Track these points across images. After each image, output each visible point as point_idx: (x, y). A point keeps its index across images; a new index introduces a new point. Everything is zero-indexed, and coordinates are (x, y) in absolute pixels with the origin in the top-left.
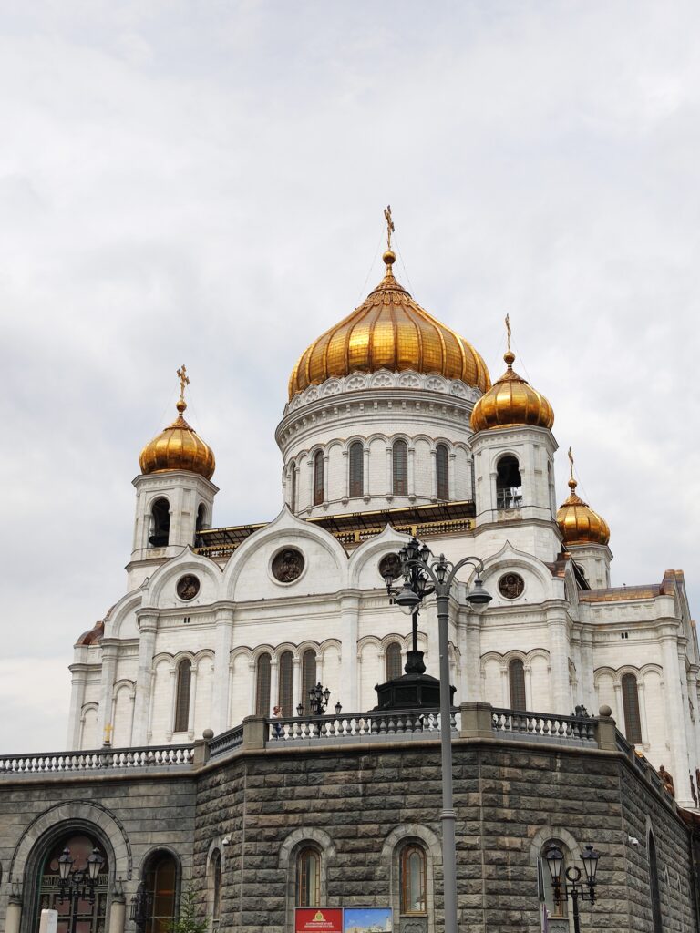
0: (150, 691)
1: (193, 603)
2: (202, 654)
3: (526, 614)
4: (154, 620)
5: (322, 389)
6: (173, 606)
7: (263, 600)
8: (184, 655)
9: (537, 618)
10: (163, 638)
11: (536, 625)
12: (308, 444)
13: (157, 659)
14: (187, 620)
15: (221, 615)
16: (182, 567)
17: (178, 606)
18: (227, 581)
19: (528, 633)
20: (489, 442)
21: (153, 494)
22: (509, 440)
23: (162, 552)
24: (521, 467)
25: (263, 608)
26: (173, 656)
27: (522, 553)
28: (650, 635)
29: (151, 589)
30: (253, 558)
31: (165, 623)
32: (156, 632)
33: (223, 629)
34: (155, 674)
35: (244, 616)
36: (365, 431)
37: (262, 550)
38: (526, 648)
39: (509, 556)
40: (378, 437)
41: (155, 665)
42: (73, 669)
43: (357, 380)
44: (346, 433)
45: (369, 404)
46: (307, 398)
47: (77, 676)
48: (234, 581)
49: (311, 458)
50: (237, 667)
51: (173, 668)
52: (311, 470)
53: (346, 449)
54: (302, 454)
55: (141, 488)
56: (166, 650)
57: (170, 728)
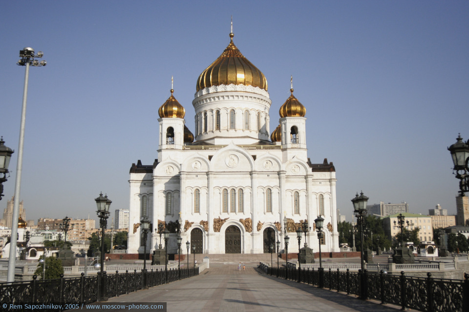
3: (300, 178)
15: (210, 176)
16: (194, 158)
19: (300, 184)
20: (289, 121)
24: (298, 130)
27: (300, 159)
28: (328, 183)
31: (189, 176)
34: (186, 193)
38: (300, 189)
41: (186, 190)
45: (237, 96)
49: (214, 113)
50: (216, 193)
51: (193, 192)
52: (214, 117)
53: (229, 112)
54: (210, 110)
55: (162, 122)
56: (190, 186)
57: (193, 211)
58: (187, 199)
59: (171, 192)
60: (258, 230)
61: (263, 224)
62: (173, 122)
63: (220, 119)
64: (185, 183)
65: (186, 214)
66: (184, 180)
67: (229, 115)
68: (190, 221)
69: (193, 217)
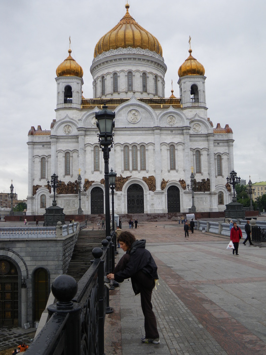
3: (201, 137)
4: (84, 132)
5: (116, 51)
6: (91, 127)
7: (125, 128)
8: (96, 145)
9: (204, 138)
11: (204, 141)
12: (111, 70)
14: (96, 132)
17: (93, 127)
19: (201, 143)
20: (189, 80)
21: (65, 83)
22: (196, 80)
23: (70, 105)
24: (199, 89)
25: (125, 130)
26: (92, 145)
27: (201, 118)
28: (226, 144)
29: (83, 120)
31: (88, 133)
34: (85, 151)
36: (133, 69)
38: (201, 147)
39: (197, 118)
40: (138, 71)
41: (85, 147)
42: (28, 143)
43: (130, 50)
44: (127, 68)
45: (135, 59)
46: (109, 54)
47: (30, 146)
49: (112, 76)
50: (117, 150)
51: (93, 149)
52: (112, 80)
53: (126, 74)
54: (108, 74)
55: (60, 81)
56: (89, 143)
57: (93, 170)
58: (87, 157)
59: (69, 151)
60: (163, 188)
61: (167, 182)
62: (71, 80)
63: (118, 82)
64: (84, 139)
65: (85, 172)
66: (83, 137)
67: (127, 78)
68: (90, 180)
69: (93, 175)
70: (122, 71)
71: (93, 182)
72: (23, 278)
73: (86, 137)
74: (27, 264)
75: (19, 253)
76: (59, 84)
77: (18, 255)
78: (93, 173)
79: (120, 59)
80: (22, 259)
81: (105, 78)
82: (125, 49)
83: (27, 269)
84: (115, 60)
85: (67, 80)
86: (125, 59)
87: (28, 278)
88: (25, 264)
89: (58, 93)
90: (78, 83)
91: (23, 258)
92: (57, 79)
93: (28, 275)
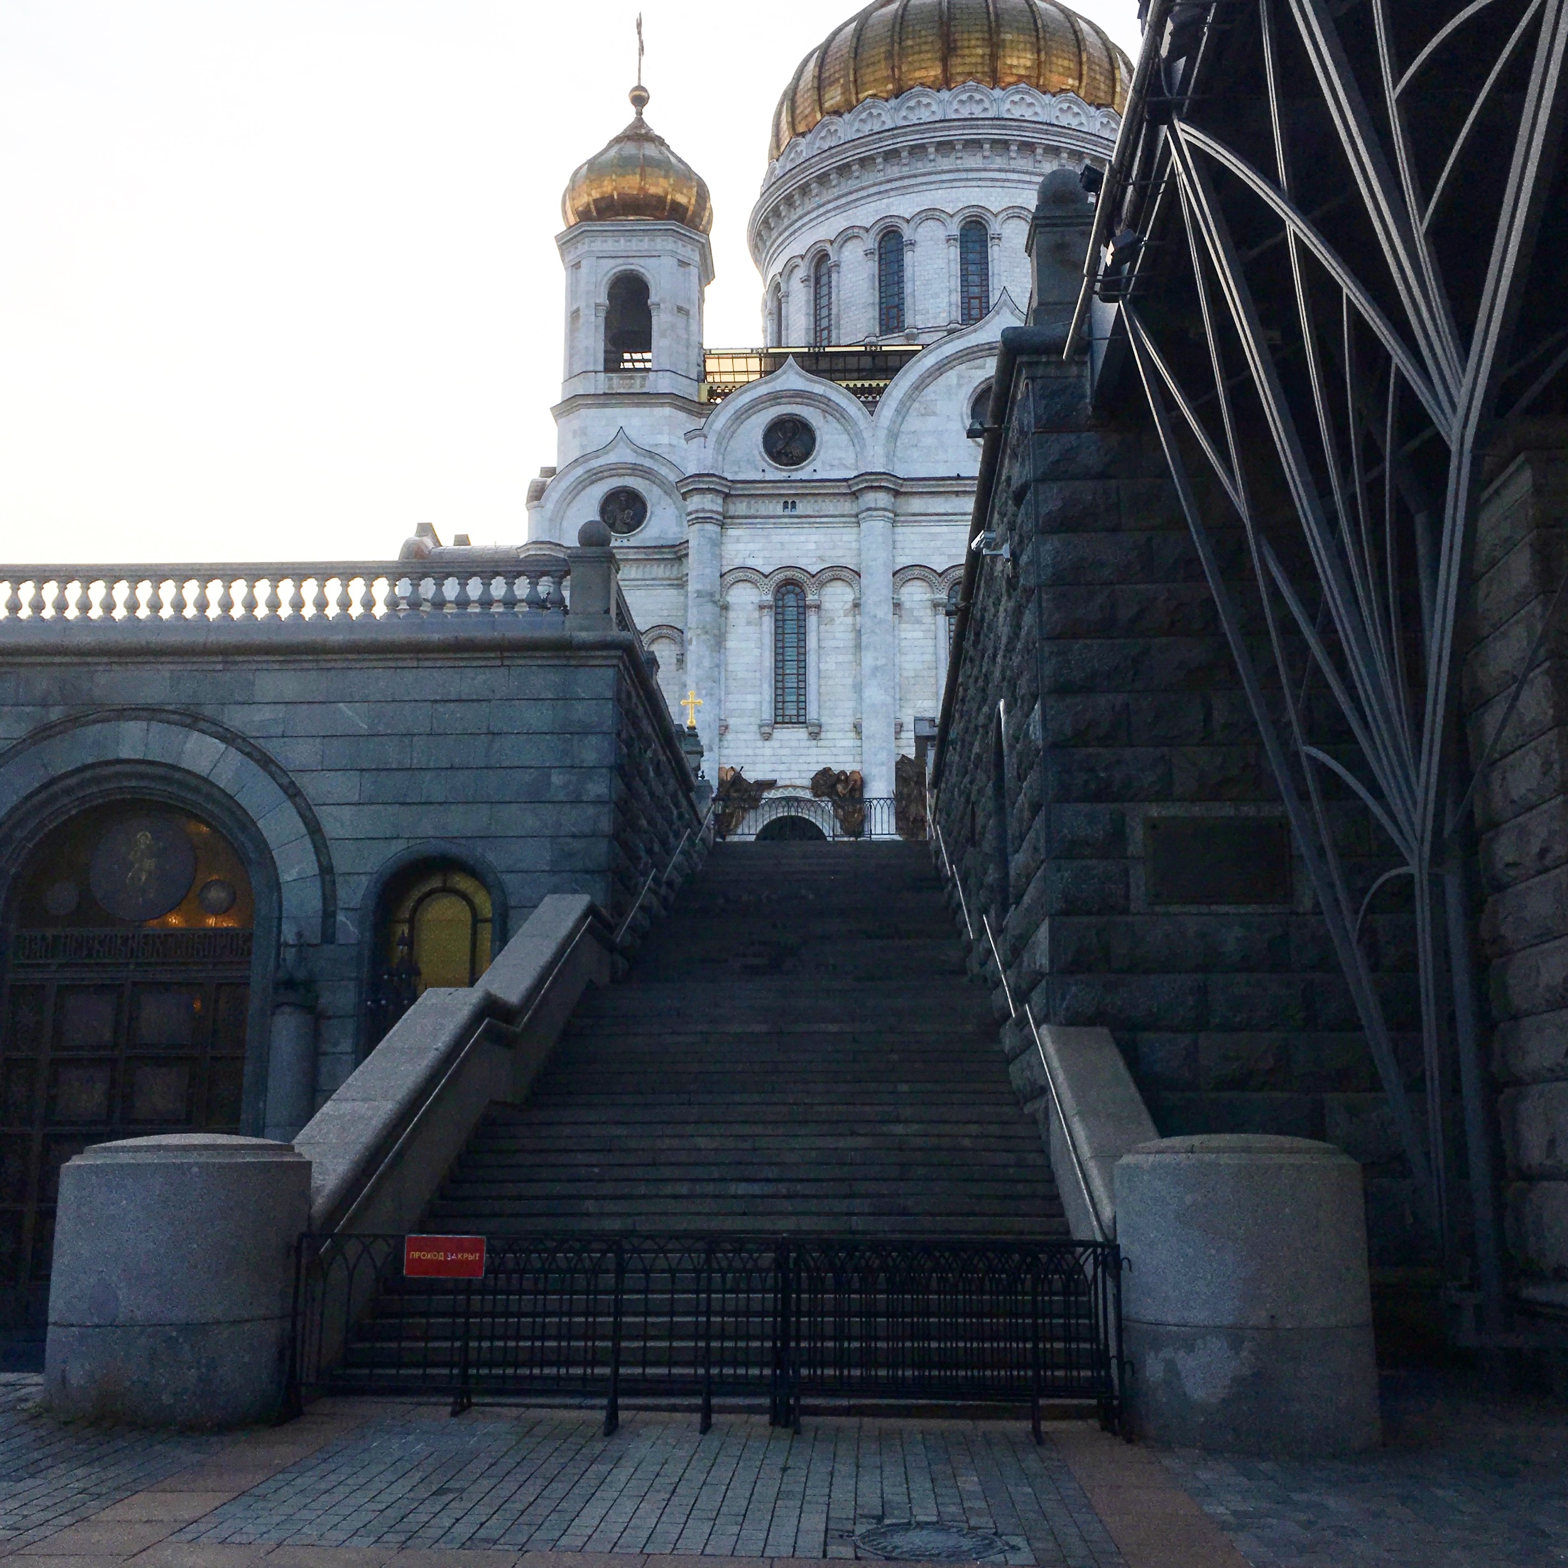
0: (719, 641)
1: (804, 472)
2: (829, 574)
4: (720, 501)
5: (897, 109)
6: (758, 476)
7: (959, 477)
8: (789, 574)
10: (738, 540)
12: (869, 213)
13: (729, 578)
14: (789, 504)
15: (870, 499)
16: (775, 398)
17: (768, 477)
18: (882, 434)
21: (612, 262)
23: (638, 382)
25: (957, 493)
26: (766, 576)
30: (931, 392)
31: (740, 508)
32: (722, 525)
33: (877, 527)
34: (725, 607)
35: (917, 505)
36: (993, 199)
37: (951, 377)
40: (1017, 213)
41: (725, 588)
43: (971, 98)
46: (857, 125)
48: (893, 435)
49: (871, 241)
50: (907, 605)
51: (768, 598)
52: (872, 267)
53: (955, 230)
54: (847, 235)
55: (583, 248)
56: (750, 563)
57: (767, 714)
58: (731, 644)
62: (645, 244)
63: (908, 273)
64: (717, 544)
65: (724, 729)
66: (711, 528)
67: (954, 252)
68: (751, 776)
69: (767, 749)
70: (931, 214)
71: (771, 784)
72: (289, 934)
73: (731, 532)
74: (331, 828)
75: (273, 748)
76: (577, 266)
77: (265, 762)
78: (767, 737)
79: (918, 150)
80: (293, 793)
81: (833, 258)
82: (945, 95)
83: (326, 871)
84: (891, 155)
85: (623, 245)
86: (945, 147)
87: (328, 936)
88: (314, 829)
89: (574, 316)
90: (683, 264)
91: (304, 782)
92: (566, 242)
93: (328, 915)
